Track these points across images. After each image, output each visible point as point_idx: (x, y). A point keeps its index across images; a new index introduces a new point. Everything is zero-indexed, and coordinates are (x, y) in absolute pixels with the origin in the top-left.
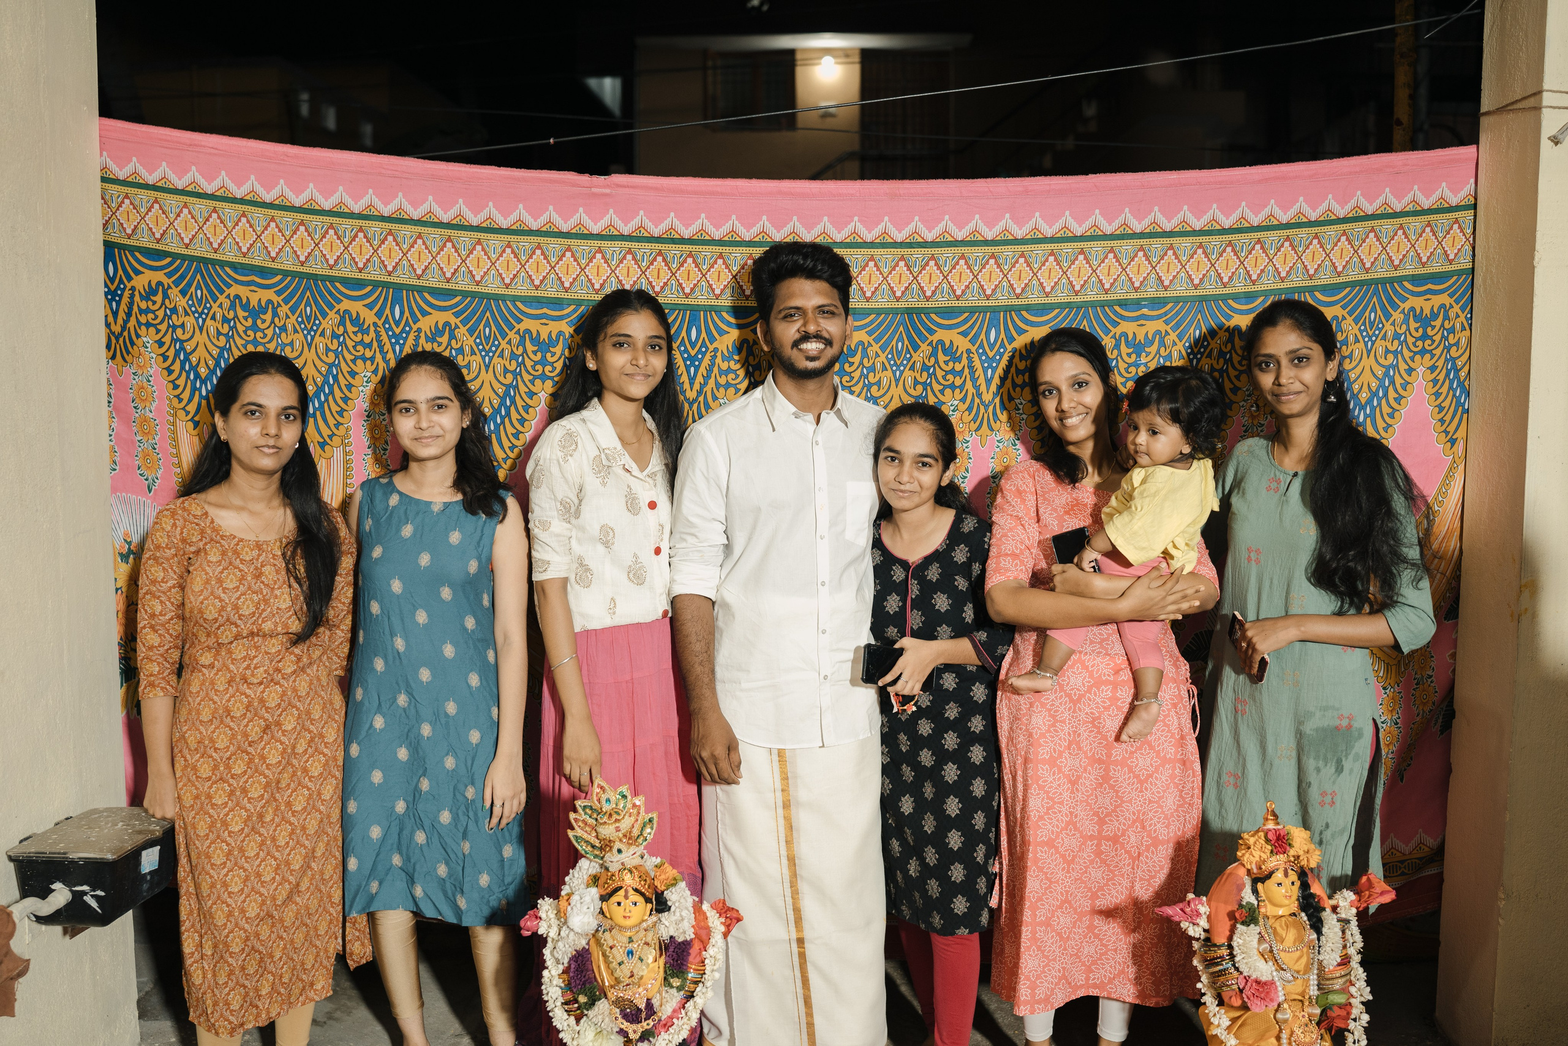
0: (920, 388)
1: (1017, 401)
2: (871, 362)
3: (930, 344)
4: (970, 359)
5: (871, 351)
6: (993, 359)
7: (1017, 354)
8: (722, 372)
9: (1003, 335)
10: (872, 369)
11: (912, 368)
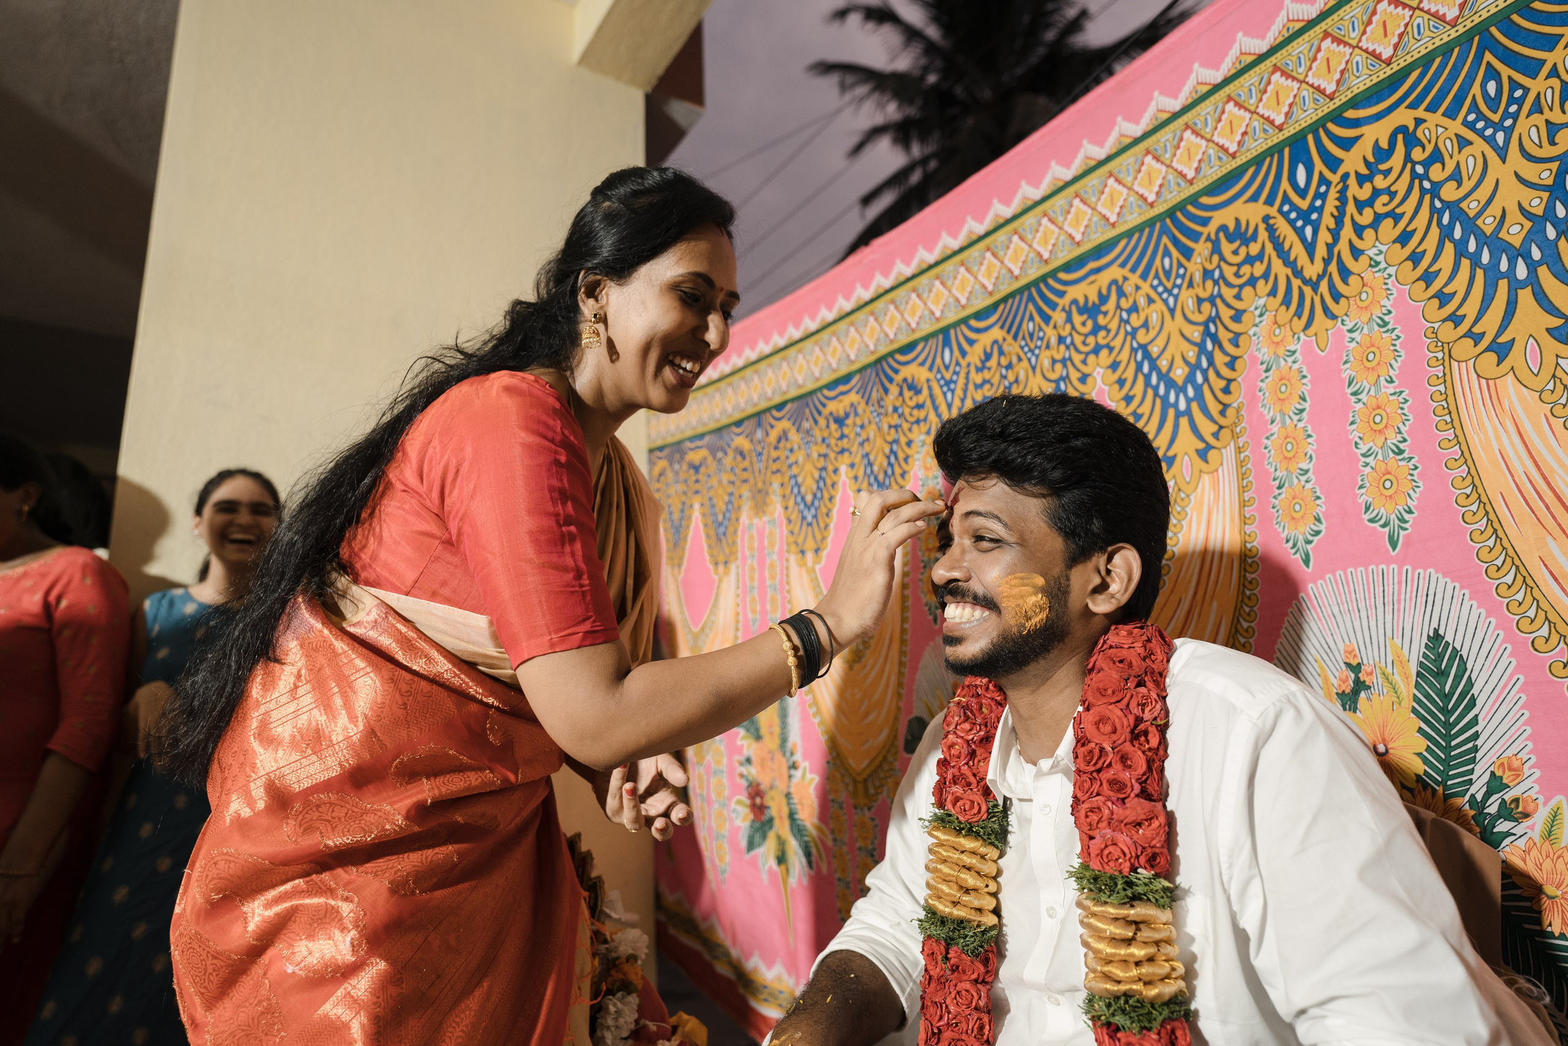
0: (1206, 306)
1: (1371, 252)
2: (1131, 301)
3: (1208, 239)
4: (1271, 230)
5: (1128, 288)
6: (1312, 208)
7: (1352, 181)
8: (978, 387)
9: (1319, 166)
10: (1134, 309)
11: (1191, 285)
